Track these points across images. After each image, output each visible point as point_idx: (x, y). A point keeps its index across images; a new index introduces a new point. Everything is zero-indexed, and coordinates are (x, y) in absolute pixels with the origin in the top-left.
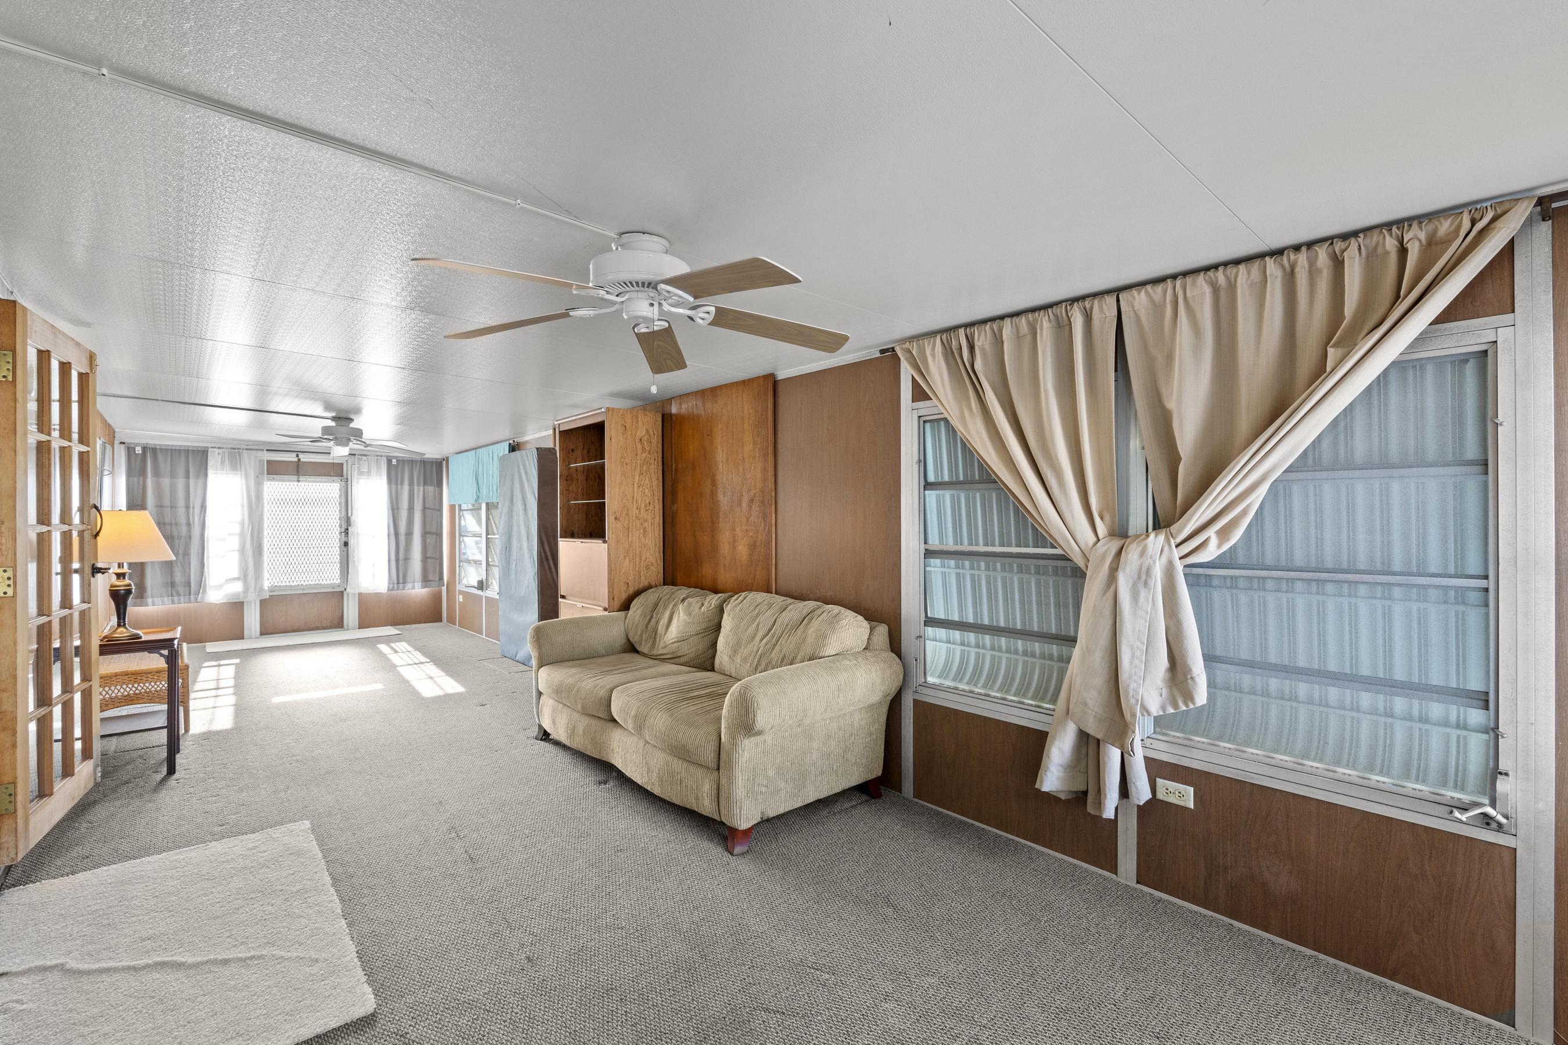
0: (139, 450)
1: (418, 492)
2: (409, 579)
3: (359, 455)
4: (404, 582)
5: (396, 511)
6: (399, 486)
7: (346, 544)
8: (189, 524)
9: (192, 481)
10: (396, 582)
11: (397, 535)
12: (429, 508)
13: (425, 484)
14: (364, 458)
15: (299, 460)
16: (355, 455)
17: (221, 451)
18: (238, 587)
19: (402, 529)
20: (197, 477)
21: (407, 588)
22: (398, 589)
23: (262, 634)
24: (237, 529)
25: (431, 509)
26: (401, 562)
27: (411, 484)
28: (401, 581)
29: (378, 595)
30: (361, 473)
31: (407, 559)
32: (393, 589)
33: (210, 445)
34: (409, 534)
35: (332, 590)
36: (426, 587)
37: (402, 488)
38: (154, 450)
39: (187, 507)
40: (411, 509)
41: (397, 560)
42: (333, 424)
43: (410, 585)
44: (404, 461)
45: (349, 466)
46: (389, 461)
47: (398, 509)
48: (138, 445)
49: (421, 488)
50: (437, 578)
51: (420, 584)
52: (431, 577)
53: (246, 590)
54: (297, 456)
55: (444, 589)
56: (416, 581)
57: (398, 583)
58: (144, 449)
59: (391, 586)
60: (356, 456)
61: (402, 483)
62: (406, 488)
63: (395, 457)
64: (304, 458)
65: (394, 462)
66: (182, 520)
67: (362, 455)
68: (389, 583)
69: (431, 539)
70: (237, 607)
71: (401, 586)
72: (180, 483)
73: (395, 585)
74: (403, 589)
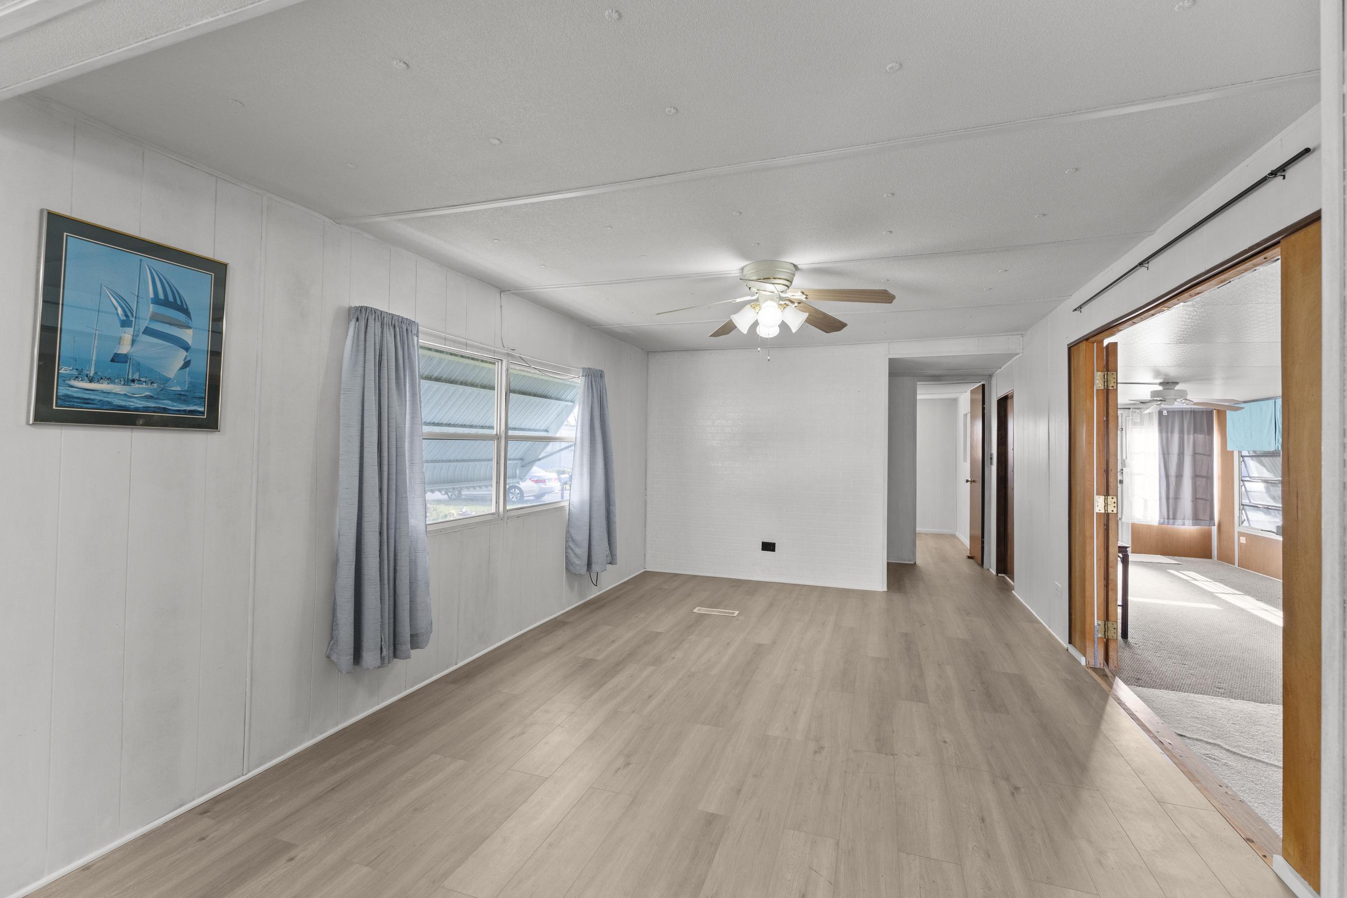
1: (1188, 439)
2: (1178, 515)
3: (1133, 409)
4: (1174, 518)
5: (1166, 456)
6: (1169, 435)
10: (1166, 517)
11: (1167, 476)
12: (1199, 454)
13: (1195, 432)
14: (1138, 411)
16: (1130, 408)
19: (1173, 471)
21: (1177, 523)
22: (1168, 524)
25: (1201, 454)
26: (1171, 501)
27: (1181, 432)
28: (1171, 516)
29: (1150, 527)
30: (1135, 424)
31: (1177, 498)
32: (1164, 523)
34: (1179, 476)
36: (1196, 525)
37: (1172, 436)
40: (1181, 454)
41: (1168, 498)
42: (1160, 388)
43: (1179, 522)
44: (1174, 413)
45: (1124, 418)
46: (1161, 413)
47: (1169, 454)
49: (1192, 436)
50: (1207, 518)
51: (1191, 521)
52: (1201, 516)
55: (1214, 529)
56: (1187, 517)
57: (1168, 518)
59: (1162, 520)
60: (1131, 411)
61: (1172, 432)
62: (1177, 435)
63: (1165, 409)
65: (1165, 413)
67: (1135, 408)
68: (1160, 518)
69: (1201, 482)
71: (1171, 521)
73: (1166, 520)
74: (1174, 524)
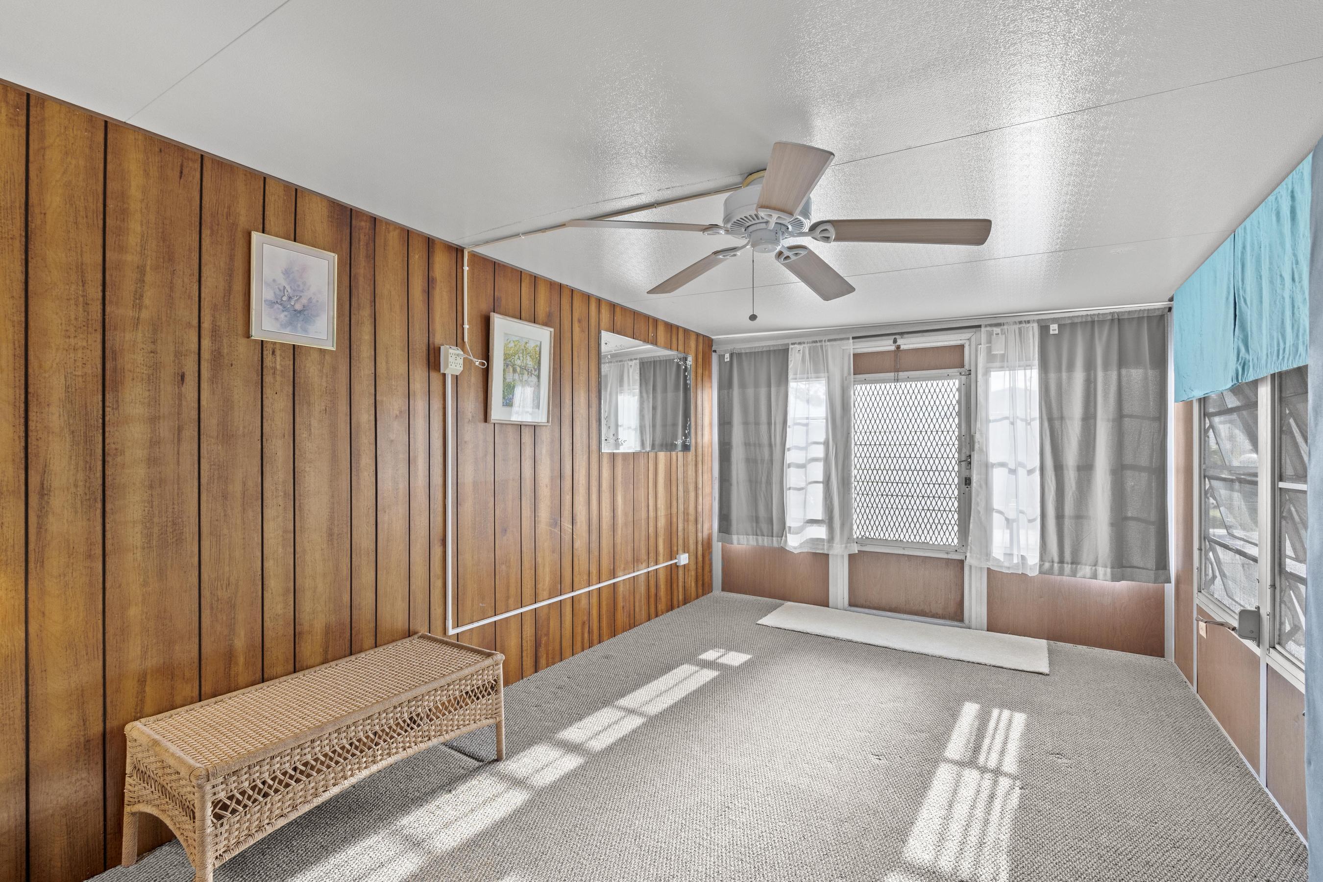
0: (727, 358)
1: (1106, 383)
2: (1085, 555)
3: (986, 326)
4: (1075, 562)
5: (1057, 423)
6: (1064, 375)
7: (968, 481)
8: (770, 445)
9: (773, 390)
10: (1056, 559)
11: (1059, 468)
12: (1131, 416)
13: (1122, 363)
14: (997, 330)
15: (898, 347)
16: (980, 326)
17: (801, 347)
18: (821, 532)
19: (1071, 457)
20: (779, 384)
21: (1080, 574)
22: (1061, 573)
23: (851, 605)
24: (819, 452)
25: (1137, 417)
26: (1068, 523)
27: (1090, 367)
28: (1068, 557)
29: (1023, 578)
31: (1080, 517)
32: (1050, 571)
33: (790, 341)
34: (1086, 468)
35: (945, 556)
36: (1123, 578)
37: (1070, 379)
38: (739, 355)
39: (769, 424)
40: (1089, 418)
41: (1060, 517)
43: (1086, 570)
44: (1073, 325)
45: (973, 347)
46: (1044, 329)
47: (1062, 418)
48: (726, 352)
49: (1114, 375)
50: (1151, 563)
51: (1109, 570)
52: (1136, 559)
53: (831, 539)
54: (895, 341)
55: (1170, 589)
56: (1100, 562)
57: (1061, 561)
58: (731, 355)
59: (1047, 565)
60: (983, 329)
61: (1071, 367)
62: (1079, 377)
63: (1054, 320)
64: (907, 343)
65: (1054, 329)
66: (765, 440)
67: (991, 325)
68: (1042, 559)
69: (1137, 483)
70: (821, 560)
71: (1067, 568)
72: (763, 391)
73: (1056, 565)
74: (1074, 574)
